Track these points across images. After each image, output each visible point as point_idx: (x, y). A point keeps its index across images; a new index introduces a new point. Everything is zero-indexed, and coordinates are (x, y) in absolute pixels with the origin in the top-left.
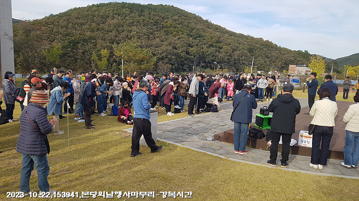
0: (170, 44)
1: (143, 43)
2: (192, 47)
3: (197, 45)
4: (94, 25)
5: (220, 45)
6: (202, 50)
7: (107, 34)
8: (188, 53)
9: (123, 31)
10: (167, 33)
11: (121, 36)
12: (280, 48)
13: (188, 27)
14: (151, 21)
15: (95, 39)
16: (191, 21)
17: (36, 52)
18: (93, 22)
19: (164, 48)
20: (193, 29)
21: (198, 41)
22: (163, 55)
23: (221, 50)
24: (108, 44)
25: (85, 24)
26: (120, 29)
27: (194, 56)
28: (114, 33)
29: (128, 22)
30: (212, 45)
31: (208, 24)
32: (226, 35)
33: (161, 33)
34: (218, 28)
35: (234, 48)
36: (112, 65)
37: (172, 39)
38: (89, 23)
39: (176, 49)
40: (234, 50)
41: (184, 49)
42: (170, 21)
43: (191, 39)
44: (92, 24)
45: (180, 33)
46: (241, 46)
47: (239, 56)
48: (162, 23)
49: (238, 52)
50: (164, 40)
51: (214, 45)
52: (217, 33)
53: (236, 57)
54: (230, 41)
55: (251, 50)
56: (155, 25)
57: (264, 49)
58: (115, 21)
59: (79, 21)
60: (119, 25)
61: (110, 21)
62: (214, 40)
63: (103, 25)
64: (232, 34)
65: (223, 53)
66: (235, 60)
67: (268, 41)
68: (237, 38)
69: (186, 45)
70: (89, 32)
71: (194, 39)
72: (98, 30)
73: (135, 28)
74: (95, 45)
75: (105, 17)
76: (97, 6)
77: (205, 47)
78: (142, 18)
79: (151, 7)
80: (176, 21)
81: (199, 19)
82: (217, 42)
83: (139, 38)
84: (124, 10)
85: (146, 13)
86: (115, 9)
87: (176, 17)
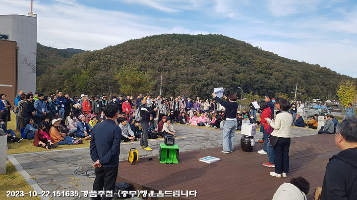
0: (216, 71)
1: (189, 71)
2: (239, 73)
3: (244, 72)
4: (145, 55)
5: (271, 71)
6: (249, 76)
7: (157, 62)
8: (234, 80)
9: (172, 60)
10: (214, 60)
11: (169, 65)
12: (340, 75)
13: (236, 54)
14: (199, 50)
15: (146, 68)
16: (240, 49)
17: (93, 78)
18: (145, 52)
19: (209, 74)
20: (241, 56)
21: (246, 67)
22: (209, 81)
23: (271, 77)
25: (138, 54)
26: (169, 58)
27: (241, 83)
28: (163, 62)
29: (176, 51)
30: (260, 72)
31: (257, 51)
32: (277, 62)
33: (208, 61)
34: (269, 55)
35: (287, 74)
37: (219, 66)
38: (142, 53)
39: (222, 75)
40: (286, 77)
41: (230, 75)
42: (217, 49)
43: (238, 65)
45: (227, 60)
46: (294, 73)
47: (291, 83)
48: (210, 51)
49: (290, 79)
50: (210, 67)
51: (264, 71)
52: (268, 60)
53: (288, 84)
54: (281, 67)
55: (306, 77)
56: (202, 53)
57: (321, 76)
58: (165, 51)
59: (132, 52)
60: (168, 54)
61: (160, 51)
62: (263, 66)
63: (154, 55)
64: (284, 60)
65: (274, 80)
66: (287, 87)
67: (325, 68)
68: (290, 65)
69: (232, 71)
70: (141, 62)
71: (241, 65)
72: (149, 59)
73: (183, 56)
75: (156, 48)
76: (151, 37)
77: (253, 73)
78: (190, 47)
79: (200, 37)
80: (223, 49)
81: (248, 47)
82: (267, 69)
83: (186, 66)
84: (174, 41)
85: (195, 43)
86: (166, 40)
87: (224, 45)
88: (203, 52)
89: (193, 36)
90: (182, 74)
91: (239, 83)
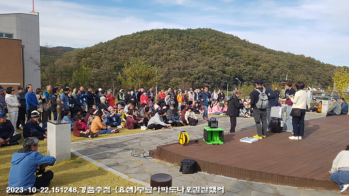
0: (207, 64)
1: (181, 65)
2: (228, 66)
3: (234, 64)
4: (137, 50)
5: (259, 62)
6: (239, 69)
7: (149, 58)
8: (224, 72)
9: (163, 55)
10: (204, 54)
11: (160, 59)
12: (323, 64)
13: (225, 47)
14: (189, 44)
16: (228, 42)
19: (200, 68)
20: (229, 49)
21: (235, 60)
22: (200, 74)
23: (259, 68)
25: (130, 50)
26: (160, 53)
27: (231, 75)
28: (154, 57)
29: (167, 46)
30: (249, 64)
31: (245, 44)
32: (264, 54)
33: (199, 55)
34: (256, 47)
35: (274, 65)
37: (208, 59)
38: (133, 49)
39: (212, 68)
40: (273, 67)
41: (220, 68)
42: (207, 43)
43: (228, 58)
44: (136, 49)
45: (217, 53)
46: (281, 64)
47: (278, 73)
48: (200, 45)
49: (277, 70)
50: (201, 60)
51: (252, 63)
52: (255, 52)
53: (275, 74)
54: (268, 58)
55: (291, 67)
56: (192, 48)
57: (306, 65)
58: (157, 46)
59: (124, 48)
60: (159, 50)
61: (151, 46)
62: (251, 58)
63: (145, 50)
64: (271, 52)
65: (262, 71)
66: (274, 77)
67: (310, 58)
68: (276, 56)
69: (222, 64)
71: (230, 58)
72: (140, 55)
73: (174, 51)
75: (147, 43)
76: (141, 33)
77: (242, 65)
78: (181, 41)
79: (189, 31)
80: (213, 42)
81: (236, 40)
82: (255, 60)
83: (177, 60)
84: (164, 36)
85: (185, 37)
86: (157, 35)
87: (213, 39)
88: (193, 46)
89: (183, 31)
90: (174, 69)
91: (229, 75)
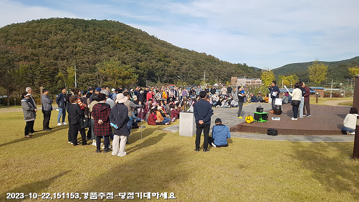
1: (90, 59)
2: (141, 61)
3: (146, 60)
5: (168, 59)
6: (151, 65)
7: (50, 50)
8: (138, 68)
9: (68, 47)
10: (114, 48)
11: (65, 52)
12: (222, 62)
13: (135, 42)
14: (97, 36)
15: (38, 56)
16: (138, 37)
18: (34, 38)
20: (140, 45)
21: (147, 56)
23: (170, 65)
24: (52, 60)
25: (26, 41)
26: (65, 45)
27: (144, 71)
28: (57, 49)
29: (72, 37)
30: (160, 60)
31: (154, 40)
32: (173, 51)
33: (109, 48)
34: (164, 44)
35: (182, 62)
36: (57, 82)
37: (120, 54)
38: (30, 39)
39: (125, 64)
40: (182, 64)
41: (133, 63)
42: (117, 37)
43: (139, 54)
44: (34, 40)
45: (128, 48)
46: (188, 61)
47: (186, 70)
48: (109, 38)
49: (185, 66)
50: (112, 55)
51: (163, 59)
52: (164, 48)
53: (184, 71)
54: (177, 56)
55: (196, 64)
56: (101, 41)
57: (208, 63)
58: (59, 37)
60: (63, 41)
61: (52, 37)
62: (162, 54)
63: (46, 41)
64: (178, 49)
65: (172, 67)
66: (183, 74)
67: (210, 56)
68: (183, 54)
69: (135, 59)
70: (31, 49)
71: (142, 54)
72: (40, 46)
73: (80, 43)
74: (38, 62)
75: (47, 33)
76: (38, 21)
77: (154, 61)
78: (87, 33)
79: (94, 22)
80: (122, 36)
81: (145, 35)
82: (165, 57)
83: (85, 53)
84: (67, 25)
85: (91, 29)
86: (58, 24)
87: (122, 33)
88: (101, 39)
89: (88, 21)
90: (83, 63)
91: (143, 71)
